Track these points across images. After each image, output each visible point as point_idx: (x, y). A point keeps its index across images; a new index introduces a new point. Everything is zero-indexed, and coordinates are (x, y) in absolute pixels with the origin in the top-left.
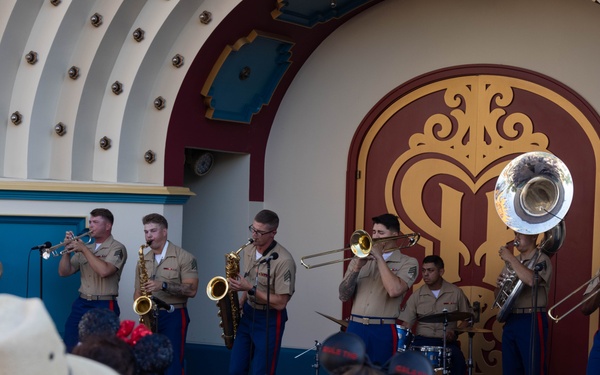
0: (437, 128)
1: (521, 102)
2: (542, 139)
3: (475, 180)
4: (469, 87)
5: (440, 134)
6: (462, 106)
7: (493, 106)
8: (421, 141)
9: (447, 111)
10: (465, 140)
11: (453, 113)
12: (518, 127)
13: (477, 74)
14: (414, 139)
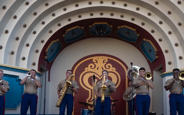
0: (91, 66)
1: (110, 61)
2: (114, 69)
3: (100, 77)
4: (98, 58)
5: (92, 68)
6: (97, 62)
7: (104, 62)
8: (87, 69)
9: (93, 63)
10: (98, 69)
11: (95, 64)
12: (109, 66)
13: (100, 56)
14: (86, 69)
